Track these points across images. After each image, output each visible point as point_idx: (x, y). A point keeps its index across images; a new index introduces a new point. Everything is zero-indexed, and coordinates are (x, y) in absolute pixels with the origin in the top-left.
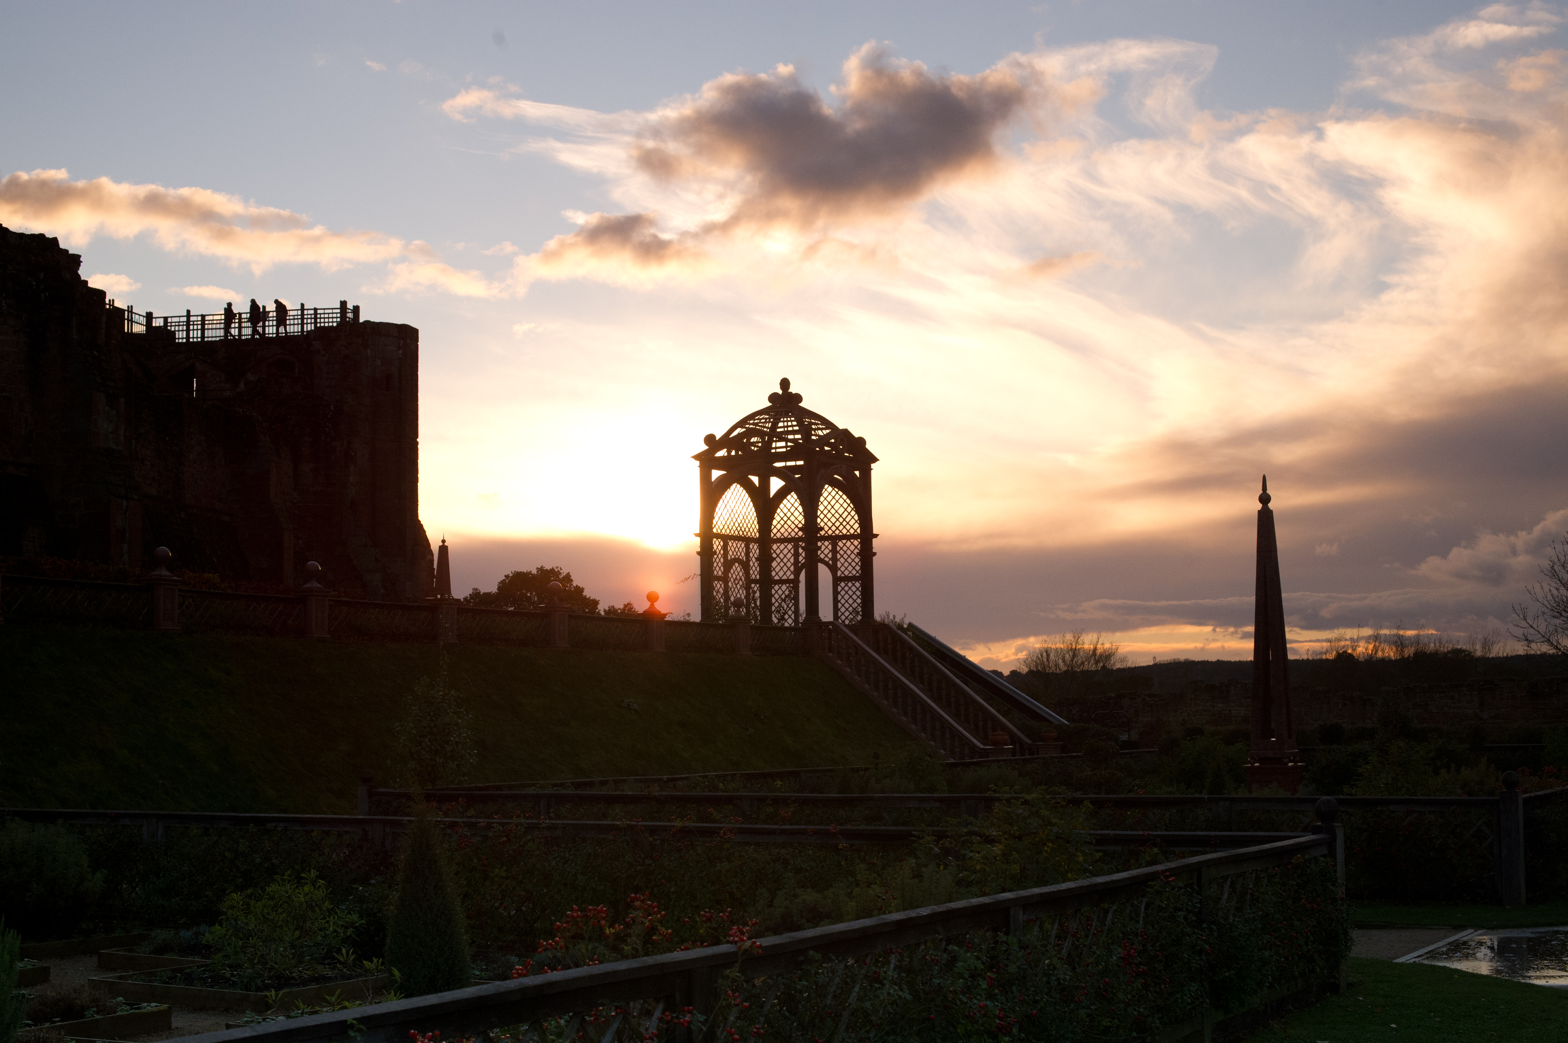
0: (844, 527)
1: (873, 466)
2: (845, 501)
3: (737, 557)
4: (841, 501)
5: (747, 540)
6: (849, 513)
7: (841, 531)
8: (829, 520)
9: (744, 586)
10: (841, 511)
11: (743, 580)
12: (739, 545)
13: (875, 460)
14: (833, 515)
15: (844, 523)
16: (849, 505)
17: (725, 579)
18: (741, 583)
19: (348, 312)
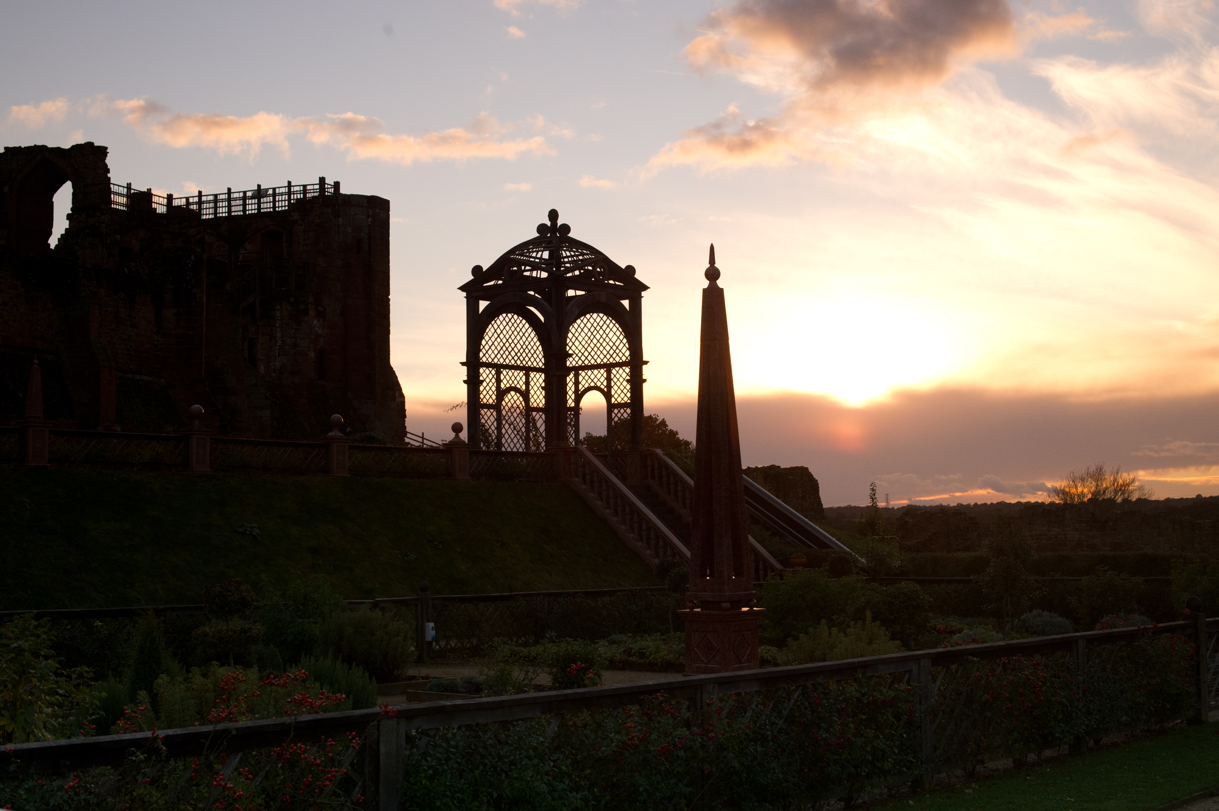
0: (617, 355)
1: (643, 294)
2: (618, 329)
3: (513, 385)
4: (614, 329)
5: (527, 370)
6: (621, 341)
7: (614, 359)
8: (604, 348)
9: (522, 414)
10: (614, 339)
11: (521, 408)
12: (516, 374)
13: (645, 288)
14: (608, 344)
15: (617, 351)
16: (621, 333)
17: (497, 407)
18: (518, 411)
19: (328, 188)
